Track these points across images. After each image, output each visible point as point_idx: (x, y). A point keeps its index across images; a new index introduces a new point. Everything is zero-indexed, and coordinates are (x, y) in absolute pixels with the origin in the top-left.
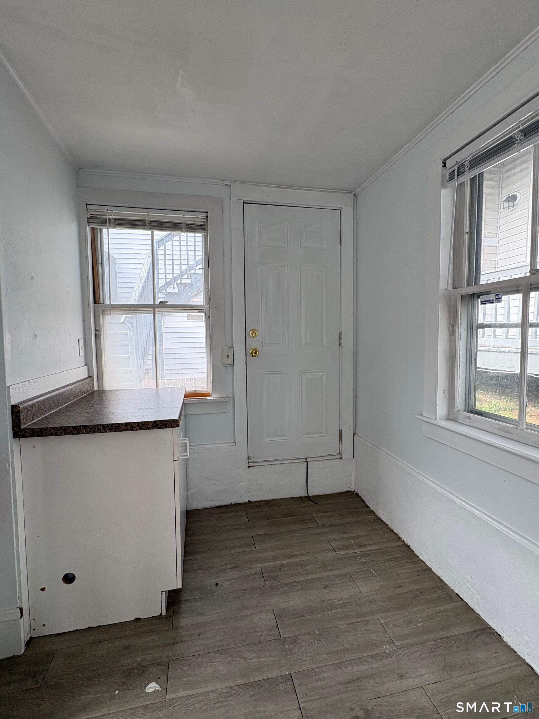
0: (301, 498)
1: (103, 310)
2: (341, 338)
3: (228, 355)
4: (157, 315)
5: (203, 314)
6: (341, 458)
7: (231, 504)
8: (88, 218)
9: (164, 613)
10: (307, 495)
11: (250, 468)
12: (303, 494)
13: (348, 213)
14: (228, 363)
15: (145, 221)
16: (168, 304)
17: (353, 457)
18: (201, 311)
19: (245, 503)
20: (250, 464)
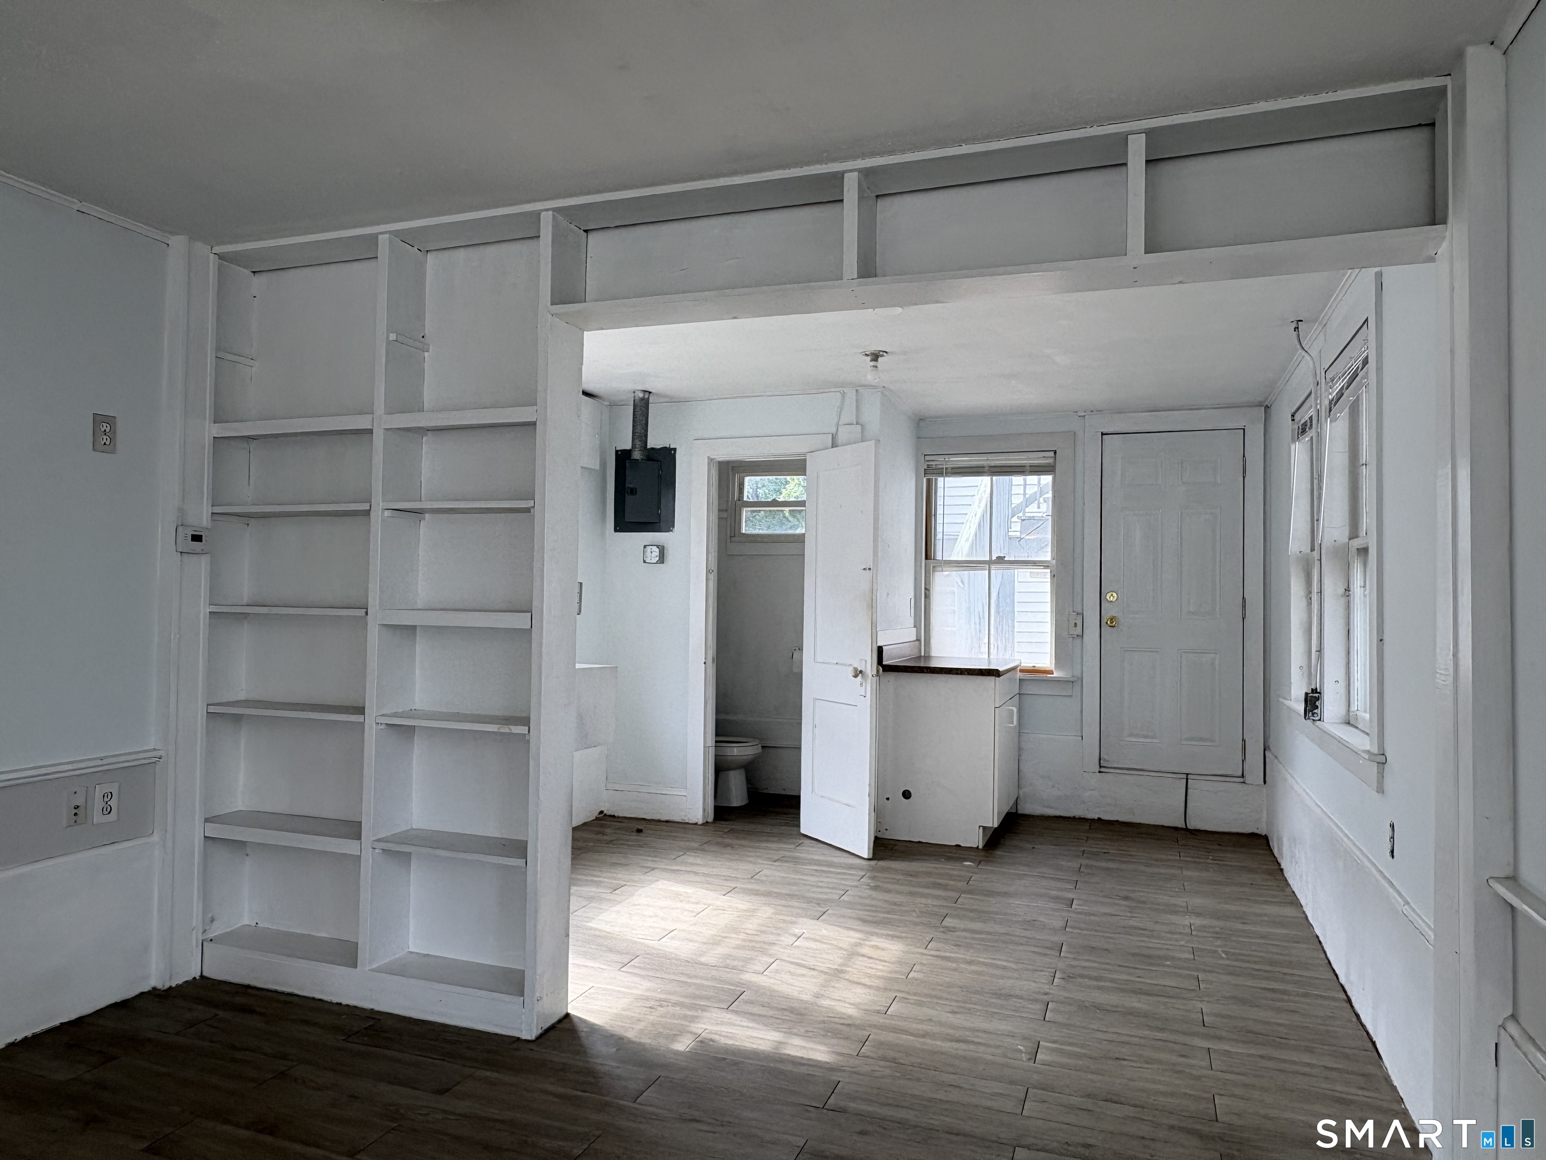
0: (1176, 829)
1: (934, 567)
2: (1244, 606)
3: (1076, 624)
4: (993, 572)
5: (1049, 571)
6: (1244, 783)
7: (1074, 817)
8: (925, 470)
9: (981, 847)
10: (1185, 827)
11: (1101, 774)
12: (1180, 824)
13: (1255, 434)
14: (1076, 633)
15: (984, 467)
16: (1005, 559)
17: (1265, 782)
18: (1047, 567)
19: (1093, 820)
20: (1103, 770)
